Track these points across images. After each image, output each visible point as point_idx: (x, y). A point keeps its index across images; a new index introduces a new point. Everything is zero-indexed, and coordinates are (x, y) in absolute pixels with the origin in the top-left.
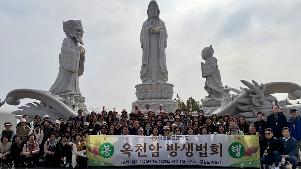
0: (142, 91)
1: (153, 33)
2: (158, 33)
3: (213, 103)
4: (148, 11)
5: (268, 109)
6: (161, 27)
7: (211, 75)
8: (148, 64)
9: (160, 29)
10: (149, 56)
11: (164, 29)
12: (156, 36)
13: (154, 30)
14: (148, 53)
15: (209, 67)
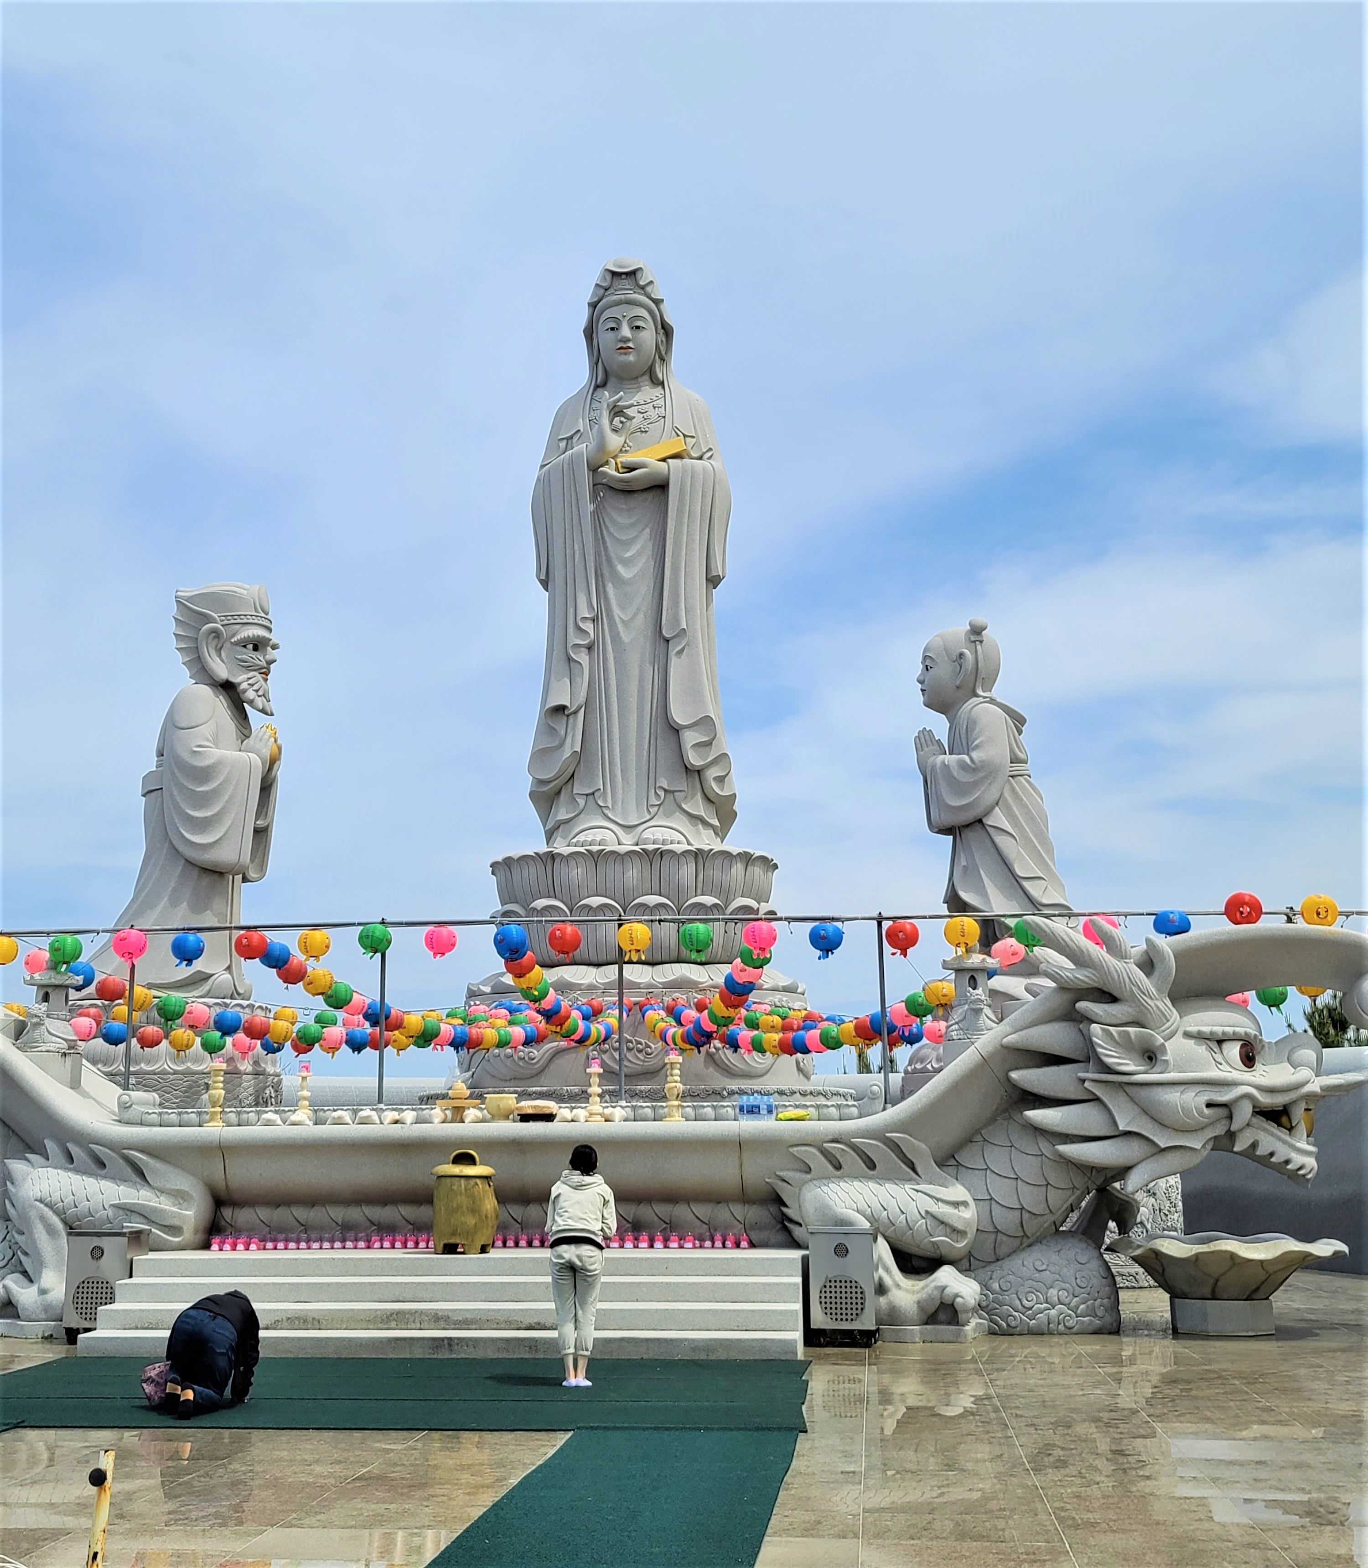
0: (540, 905)
1: (626, 491)
2: (660, 487)
4: (590, 333)
6: (679, 446)
7: (980, 821)
8: (588, 703)
9: (677, 456)
10: (590, 648)
11: (700, 458)
12: (645, 504)
13: (631, 469)
14: (589, 627)
15: (963, 766)
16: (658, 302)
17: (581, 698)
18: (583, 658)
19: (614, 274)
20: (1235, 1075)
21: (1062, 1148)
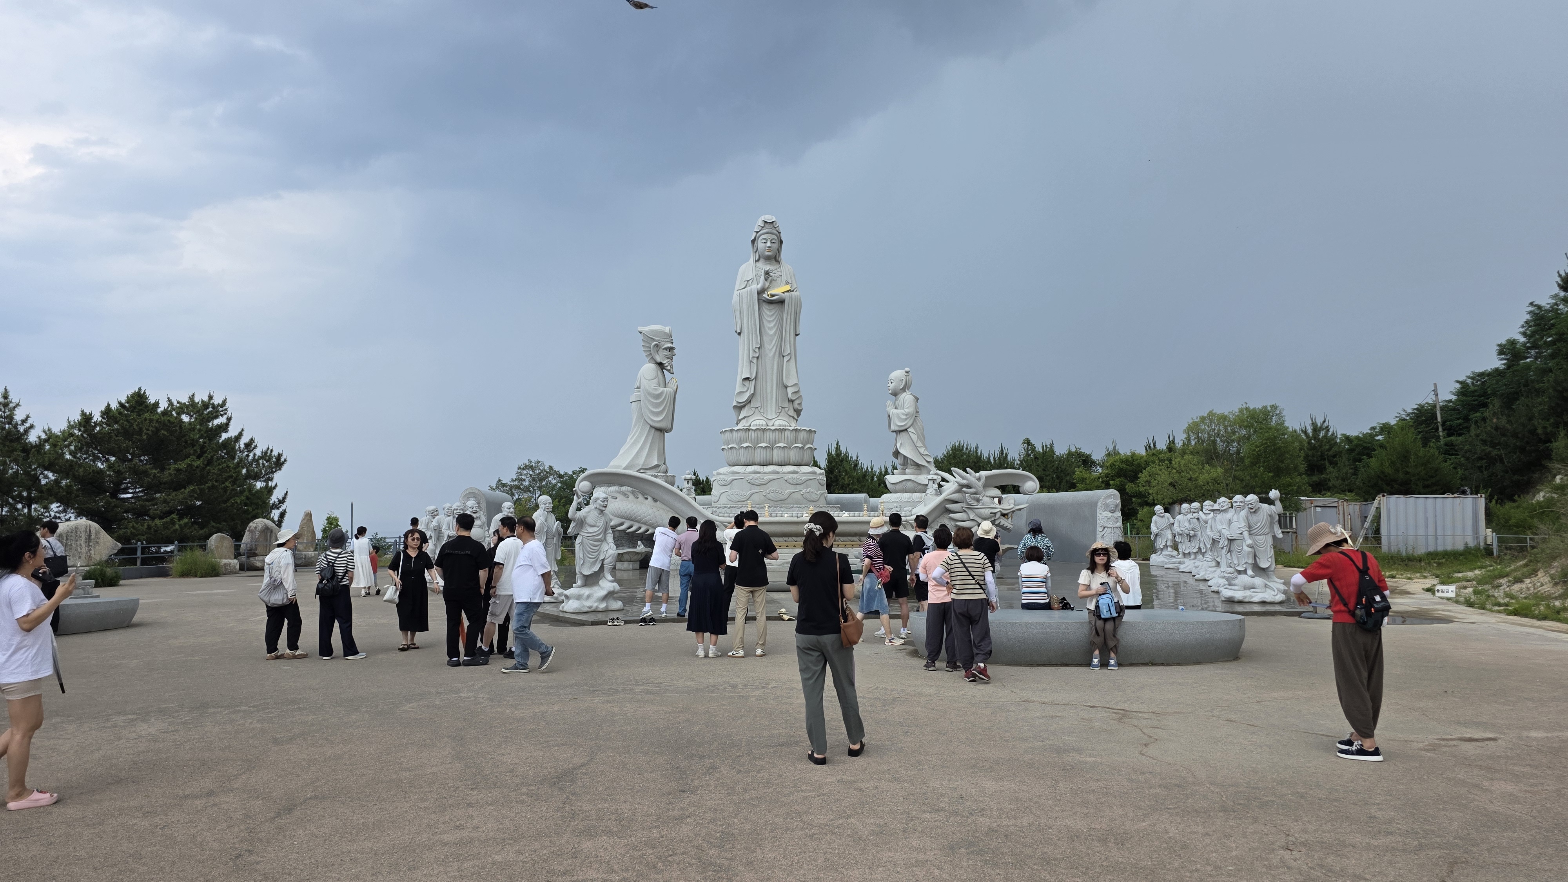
0: (745, 445)
1: (770, 302)
2: (781, 302)
3: (910, 485)
5: (988, 510)
6: (788, 288)
7: (906, 430)
8: (756, 378)
9: (787, 291)
10: (757, 358)
11: (793, 291)
12: (775, 308)
13: (773, 296)
14: (757, 350)
15: (903, 414)
16: (779, 233)
17: (754, 376)
18: (755, 361)
19: (765, 222)
20: (997, 506)
21: (958, 523)
